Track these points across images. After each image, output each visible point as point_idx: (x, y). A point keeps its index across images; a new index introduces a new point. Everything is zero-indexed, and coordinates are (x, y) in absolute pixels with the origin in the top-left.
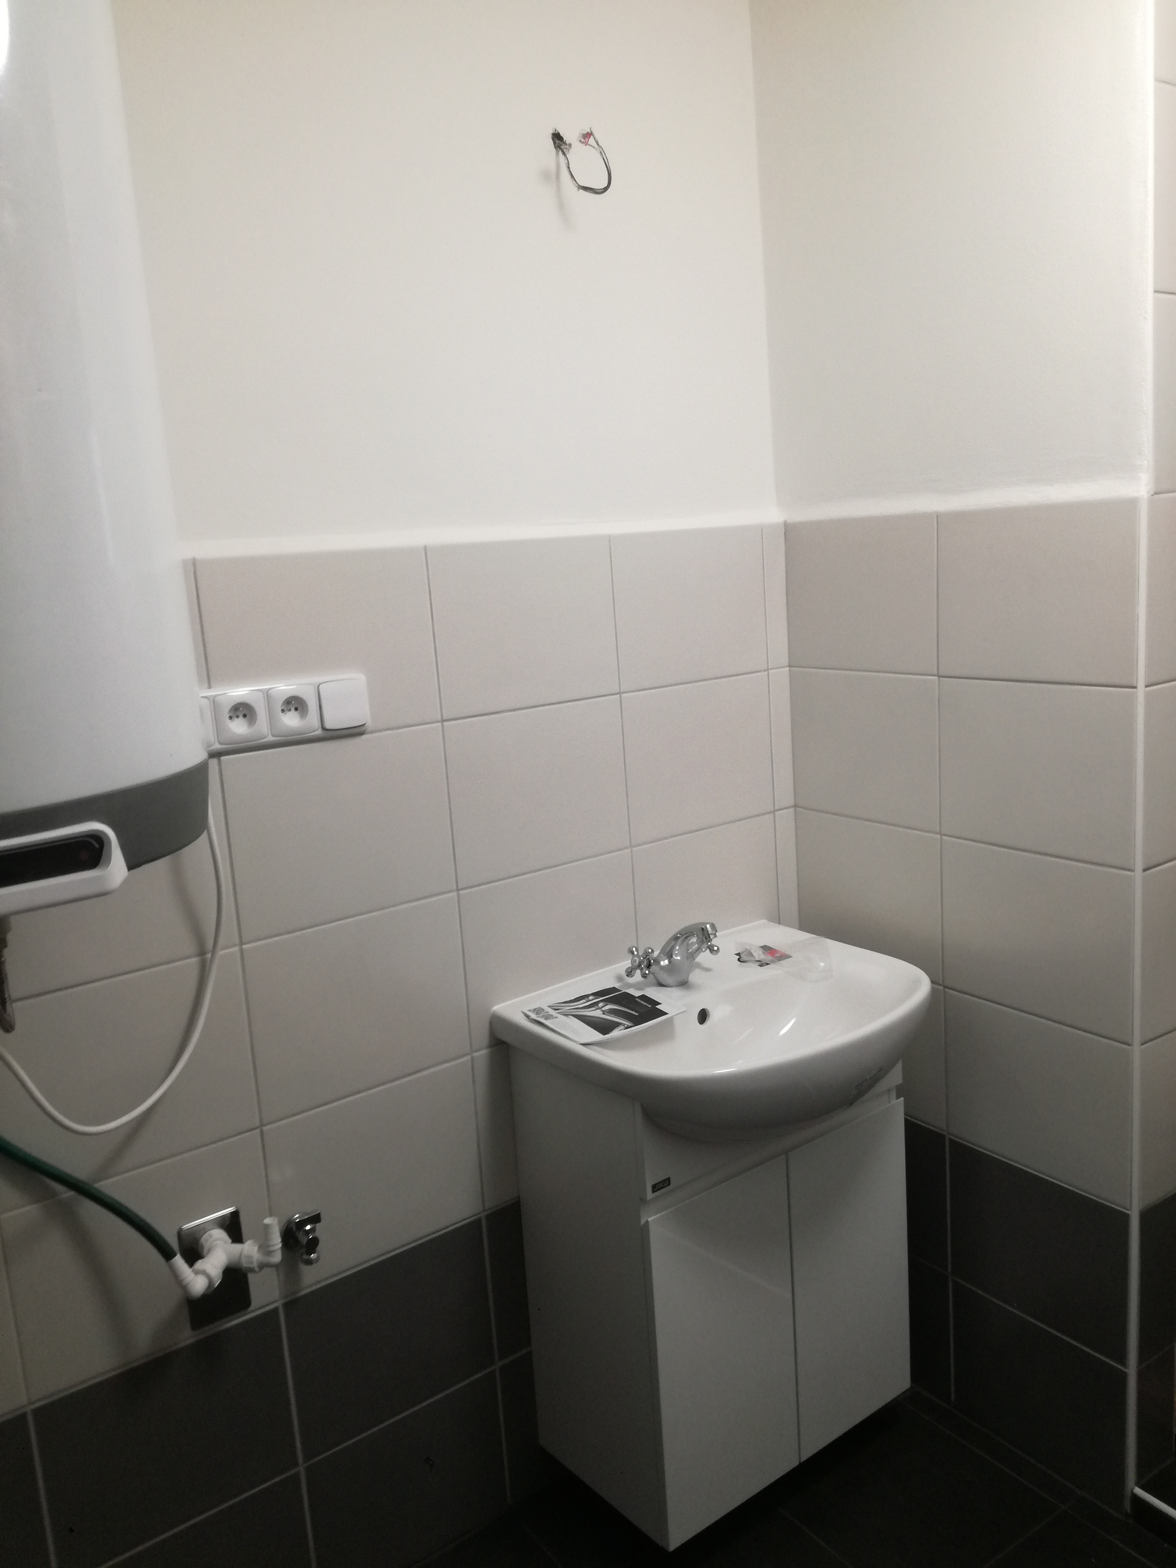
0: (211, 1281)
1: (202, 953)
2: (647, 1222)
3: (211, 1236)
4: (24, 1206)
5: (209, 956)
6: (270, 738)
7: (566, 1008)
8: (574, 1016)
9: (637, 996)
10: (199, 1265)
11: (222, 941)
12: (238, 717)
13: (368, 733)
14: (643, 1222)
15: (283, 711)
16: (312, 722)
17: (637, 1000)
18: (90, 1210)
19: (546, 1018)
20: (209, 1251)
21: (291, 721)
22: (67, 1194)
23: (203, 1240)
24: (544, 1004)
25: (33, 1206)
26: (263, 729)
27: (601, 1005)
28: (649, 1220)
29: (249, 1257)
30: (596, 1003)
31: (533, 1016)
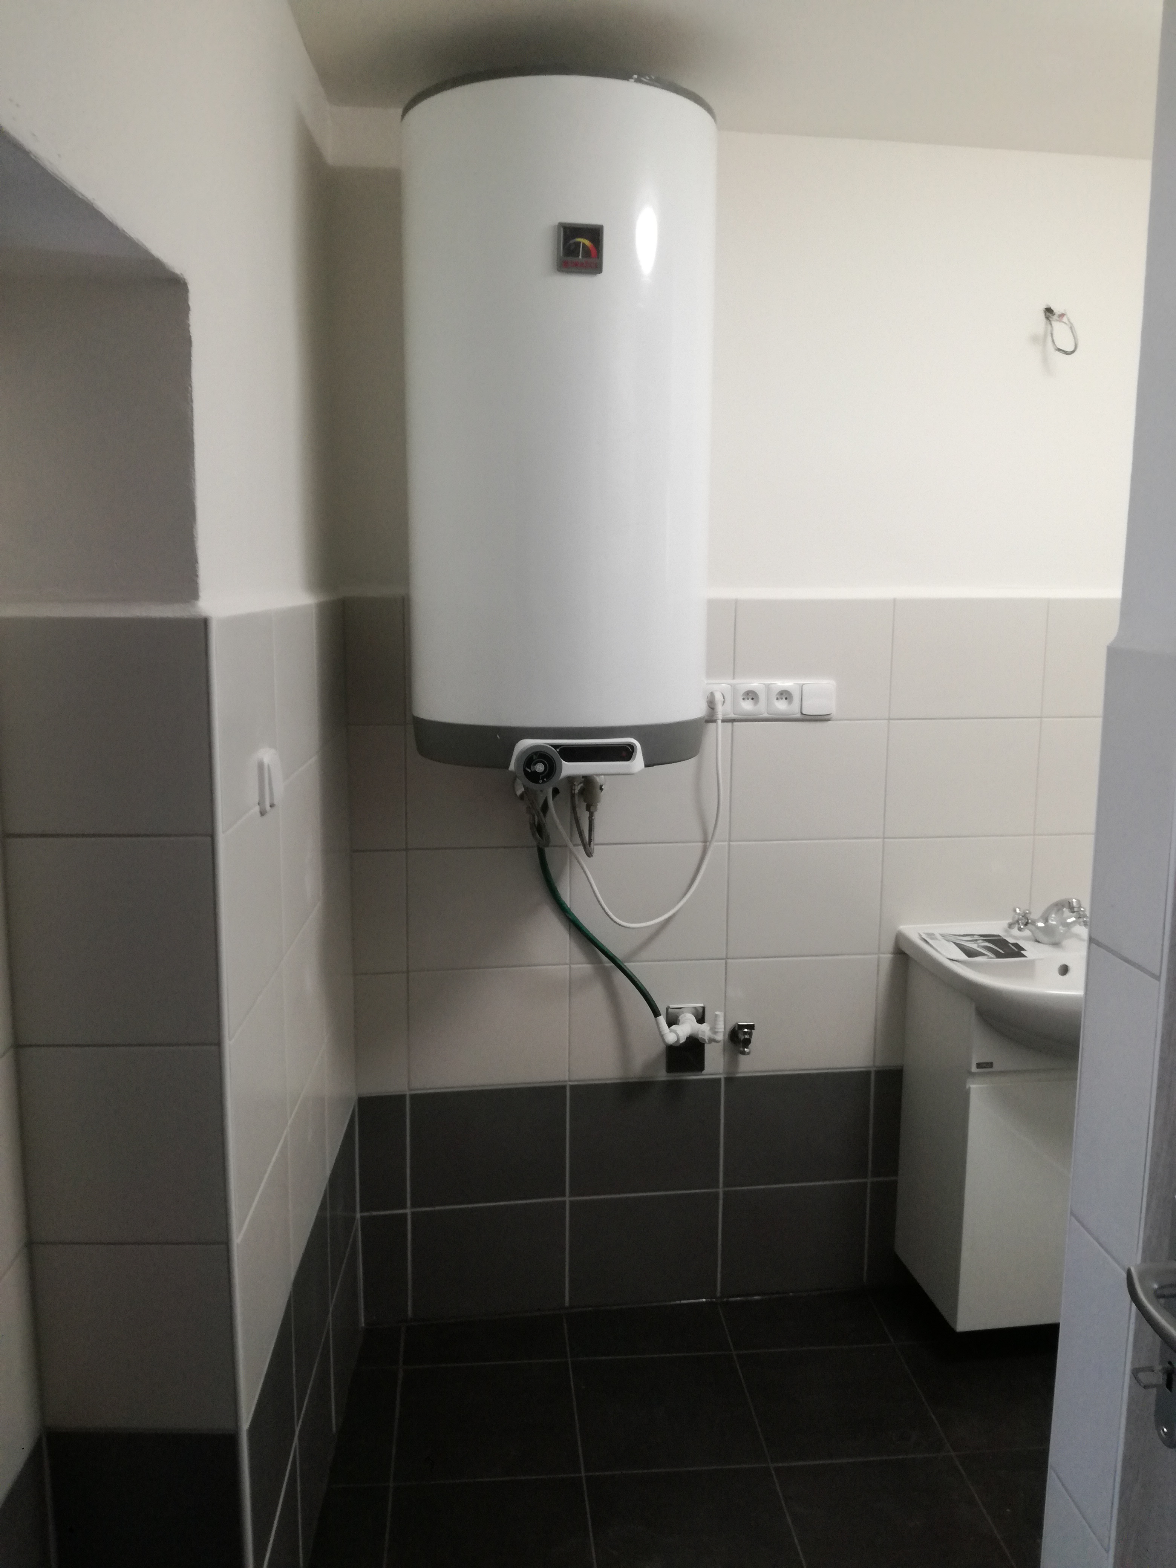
0: (678, 1040)
1: (705, 841)
2: (969, 1088)
3: (685, 1016)
4: (582, 964)
5: (708, 844)
6: (766, 715)
7: (952, 938)
8: (955, 943)
9: (1010, 942)
10: (673, 1027)
11: (716, 837)
12: (748, 699)
13: (832, 721)
14: (967, 1087)
15: (777, 699)
16: (793, 709)
17: (1010, 945)
18: (619, 976)
19: (931, 939)
20: (683, 1023)
21: (781, 706)
22: (609, 964)
23: (680, 1018)
24: (936, 932)
25: (588, 965)
26: (762, 709)
27: (978, 942)
28: (971, 1086)
29: (704, 1032)
30: (976, 940)
31: (924, 936)
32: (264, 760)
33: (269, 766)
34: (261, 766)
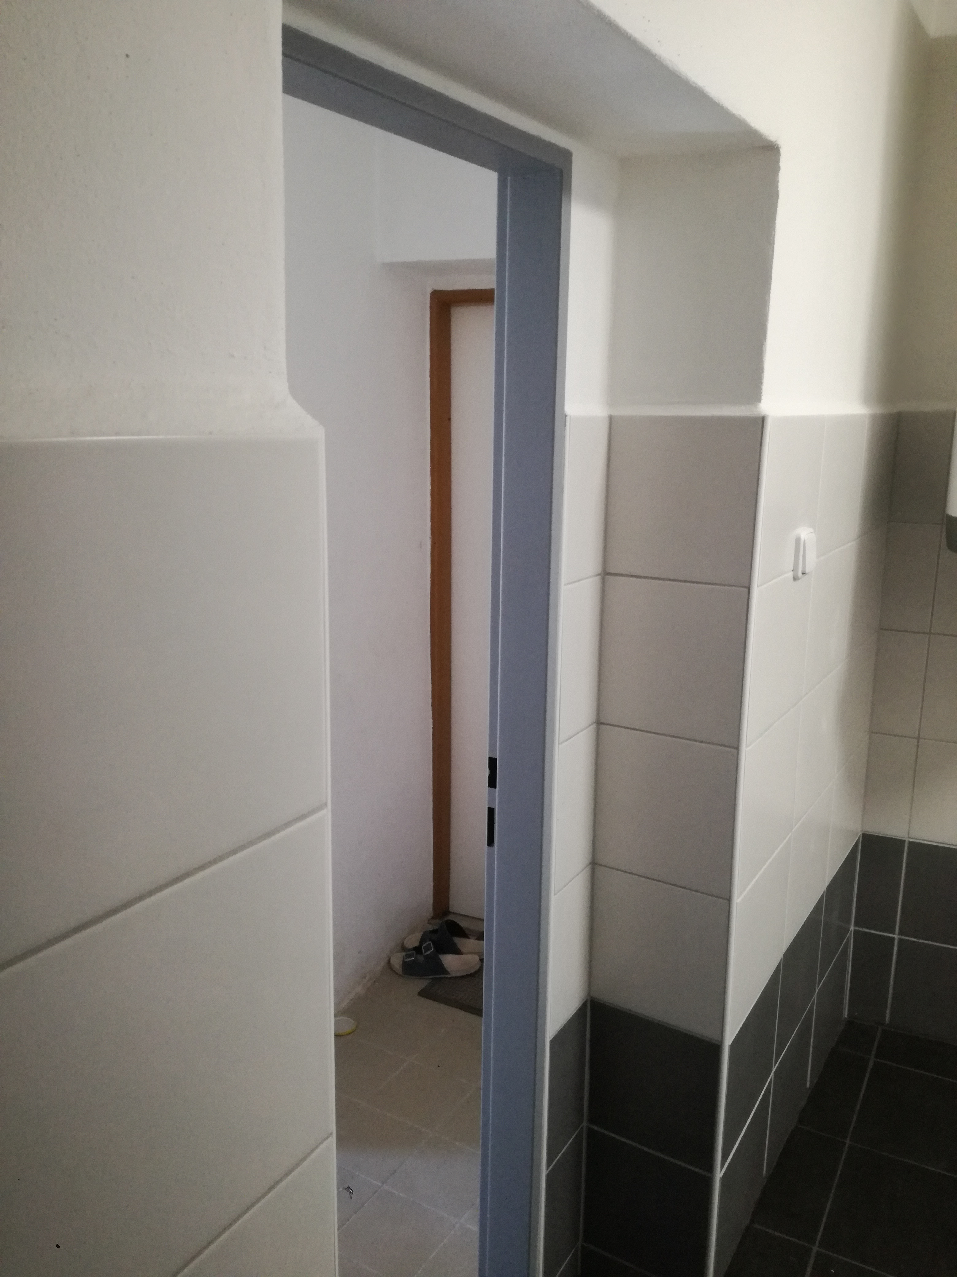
32: (802, 536)
33: (804, 541)
34: (798, 540)
